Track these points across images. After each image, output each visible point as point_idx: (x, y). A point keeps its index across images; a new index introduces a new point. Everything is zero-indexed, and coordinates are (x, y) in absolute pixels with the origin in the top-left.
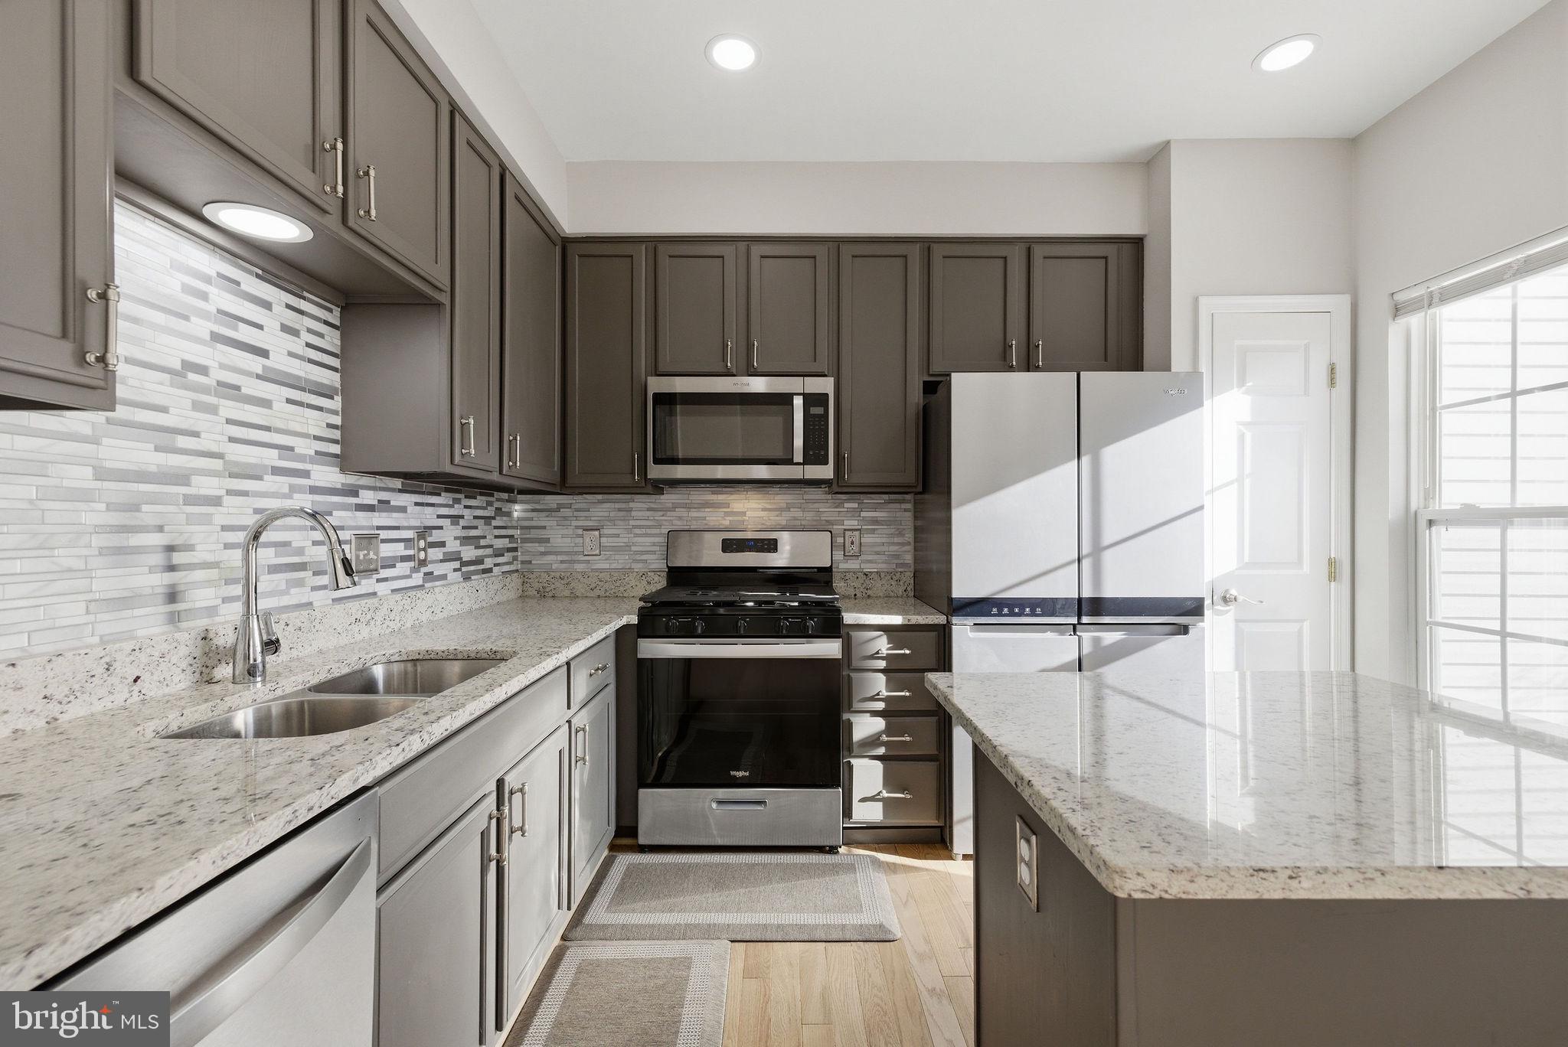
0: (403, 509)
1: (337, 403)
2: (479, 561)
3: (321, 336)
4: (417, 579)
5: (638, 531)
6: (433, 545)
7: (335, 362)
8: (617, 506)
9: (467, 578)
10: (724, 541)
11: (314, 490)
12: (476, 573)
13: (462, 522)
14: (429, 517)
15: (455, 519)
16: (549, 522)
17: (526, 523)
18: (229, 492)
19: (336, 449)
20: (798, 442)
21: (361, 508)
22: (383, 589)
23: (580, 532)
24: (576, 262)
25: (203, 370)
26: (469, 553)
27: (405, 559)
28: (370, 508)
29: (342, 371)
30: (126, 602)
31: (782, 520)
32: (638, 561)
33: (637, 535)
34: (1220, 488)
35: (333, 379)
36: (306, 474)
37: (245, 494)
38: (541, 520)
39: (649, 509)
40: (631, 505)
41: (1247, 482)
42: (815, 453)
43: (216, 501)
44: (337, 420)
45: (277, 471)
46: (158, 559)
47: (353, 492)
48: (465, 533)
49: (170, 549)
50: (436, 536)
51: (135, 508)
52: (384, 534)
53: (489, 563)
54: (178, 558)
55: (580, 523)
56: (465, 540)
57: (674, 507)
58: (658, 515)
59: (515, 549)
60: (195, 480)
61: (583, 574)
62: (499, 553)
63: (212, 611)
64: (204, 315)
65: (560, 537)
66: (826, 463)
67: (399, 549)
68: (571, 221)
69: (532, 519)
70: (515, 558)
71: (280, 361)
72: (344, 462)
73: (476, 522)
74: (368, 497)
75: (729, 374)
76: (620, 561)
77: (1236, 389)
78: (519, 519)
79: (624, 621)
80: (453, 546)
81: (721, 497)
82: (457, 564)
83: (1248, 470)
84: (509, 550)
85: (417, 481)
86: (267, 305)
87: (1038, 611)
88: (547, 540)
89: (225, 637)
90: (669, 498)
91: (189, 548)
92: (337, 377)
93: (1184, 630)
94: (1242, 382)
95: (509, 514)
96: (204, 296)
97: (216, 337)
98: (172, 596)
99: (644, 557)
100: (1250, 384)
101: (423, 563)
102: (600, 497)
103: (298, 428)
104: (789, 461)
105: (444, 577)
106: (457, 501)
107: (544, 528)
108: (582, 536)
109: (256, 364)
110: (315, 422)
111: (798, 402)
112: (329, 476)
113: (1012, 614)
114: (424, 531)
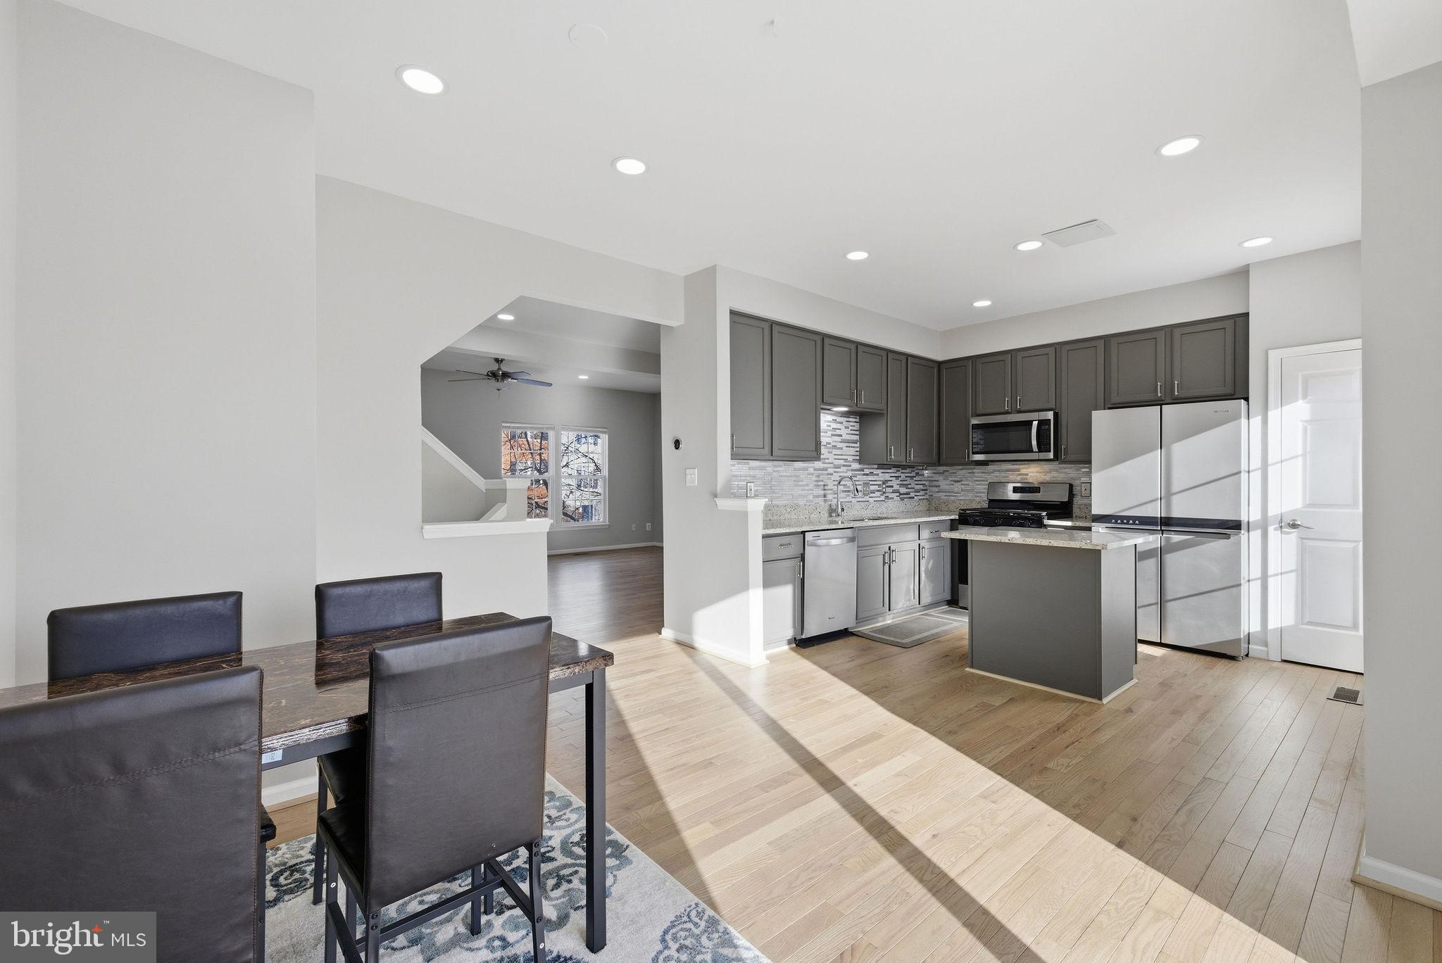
0: (878, 475)
1: (858, 445)
2: (908, 494)
3: (854, 426)
4: (882, 498)
5: (977, 483)
6: (887, 486)
7: (858, 433)
8: (968, 471)
9: (902, 499)
10: (1014, 487)
11: (852, 470)
12: (906, 498)
13: (900, 479)
14: (887, 477)
15: (897, 477)
16: (941, 478)
17: (931, 479)
18: (835, 472)
19: (858, 458)
20: (1034, 442)
21: (864, 475)
22: (871, 500)
23: (952, 482)
24: (944, 372)
25: (830, 443)
26: (903, 490)
27: (878, 491)
28: (867, 475)
29: (860, 435)
30: (818, 496)
31: (1047, 478)
32: (977, 496)
33: (977, 485)
34: (1287, 460)
35: (857, 438)
36: (850, 466)
37: (837, 472)
38: (937, 477)
39: (983, 473)
40: (974, 471)
41: (1308, 456)
42: (1043, 446)
43: (831, 474)
44: (858, 449)
45: (844, 466)
46: (822, 487)
47: (862, 470)
48: (901, 483)
49: (824, 485)
50: (890, 483)
51: (819, 476)
52: (871, 483)
53: (912, 495)
54: (826, 488)
55: (953, 479)
56: (901, 485)
57: (994, 471)
58: (986, 476)
59: (926, 490)
60: (829, 469)
61: (954, 502)
62: (918, 491)
63: (831, 500)
64: (829, 430)
65: (944, 484)
66: (1050, 451)
67: (876, 488)
68: (940, 358)
69: (933, 477)
70: (926, 494)
71: (845, 437)
72: (860, 462)
73: (907, 479)
74: (867, 471)
75: (1007, 413)
76: (970, 496)
77: (1300, 401)
78: (929, 477)
79: (952, 517)
80: (896, 487)
81: (1016, 467)
82: (898, 494)
83: (1308, 450)
84: (923, 490)
85: (882, 466)
86: (842, 423)
87: (1137, 522)
88: (939, 486)
89: (834, 507)
90: (991, 467)
91: (827, 485)
92: (858, 437)
93: (1227, 536)
94: (1305, 397)
95: (923, 475)
96: (830, 426)
97: (832, 435)
98: (825, 496)
99: (981, 495)
100: (1310, 398)
101: (884, 493)
102: (961, 467)
103: (848, 453)
104: (1031, 451)
105: (893, 498)
106: (899, 471)
107: (938, 481)
108: (953, 485)
109: (839, 439)
110: (852, 451)
111: (1035, 423)
112: (856, 466)
113: (1122, 523)
114: (884, 482)
